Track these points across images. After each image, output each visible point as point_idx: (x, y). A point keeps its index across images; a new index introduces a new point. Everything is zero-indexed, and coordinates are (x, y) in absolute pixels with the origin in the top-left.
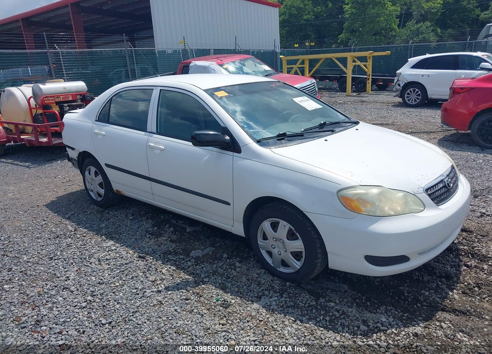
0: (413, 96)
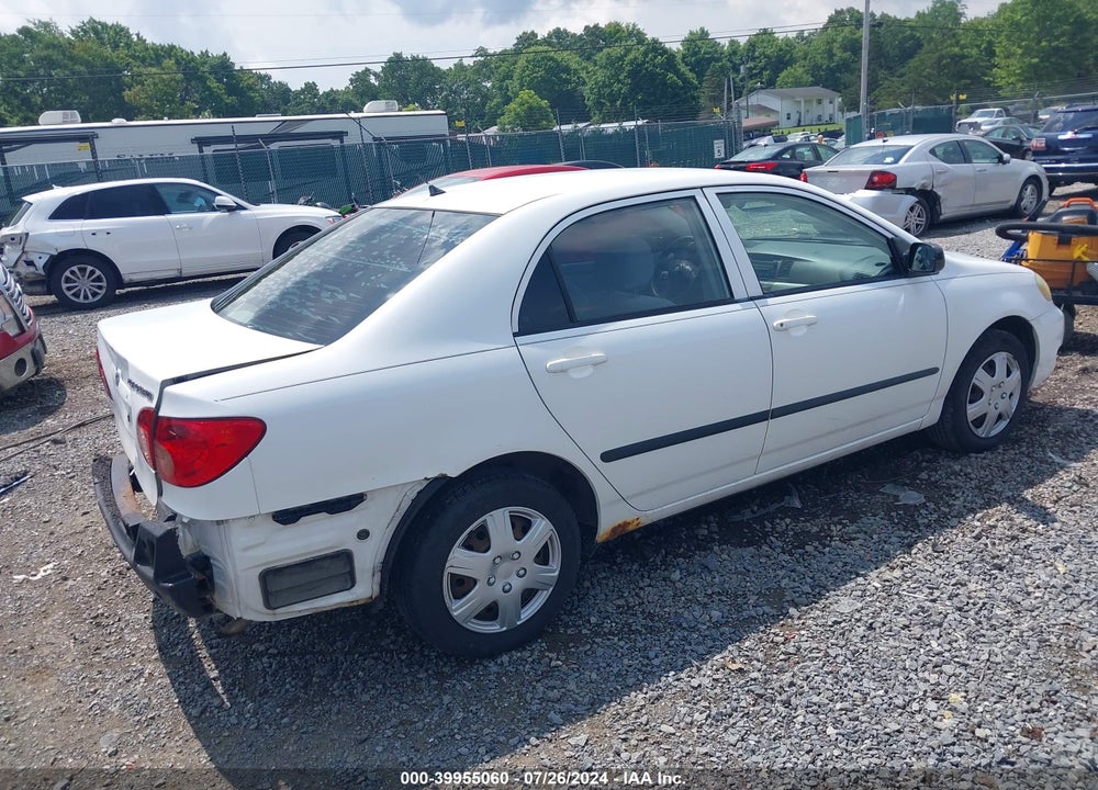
0: (83, 283)
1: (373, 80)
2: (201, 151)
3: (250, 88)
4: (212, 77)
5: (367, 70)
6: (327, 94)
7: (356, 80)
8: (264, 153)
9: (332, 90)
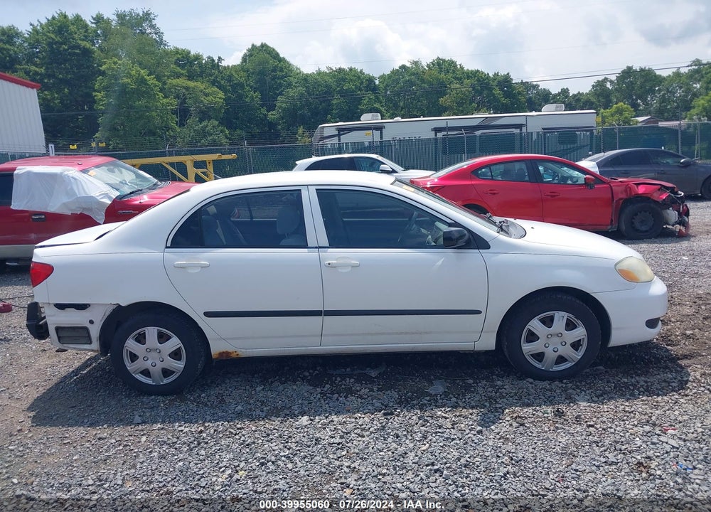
1: (609, 85)
2: (436, 135)
3: (519, 93)
4: (497, 88)
5: (606, 79)
6: (574, 96)
7: (596, 86)
8: (463, 137)
9: (579, 93)
